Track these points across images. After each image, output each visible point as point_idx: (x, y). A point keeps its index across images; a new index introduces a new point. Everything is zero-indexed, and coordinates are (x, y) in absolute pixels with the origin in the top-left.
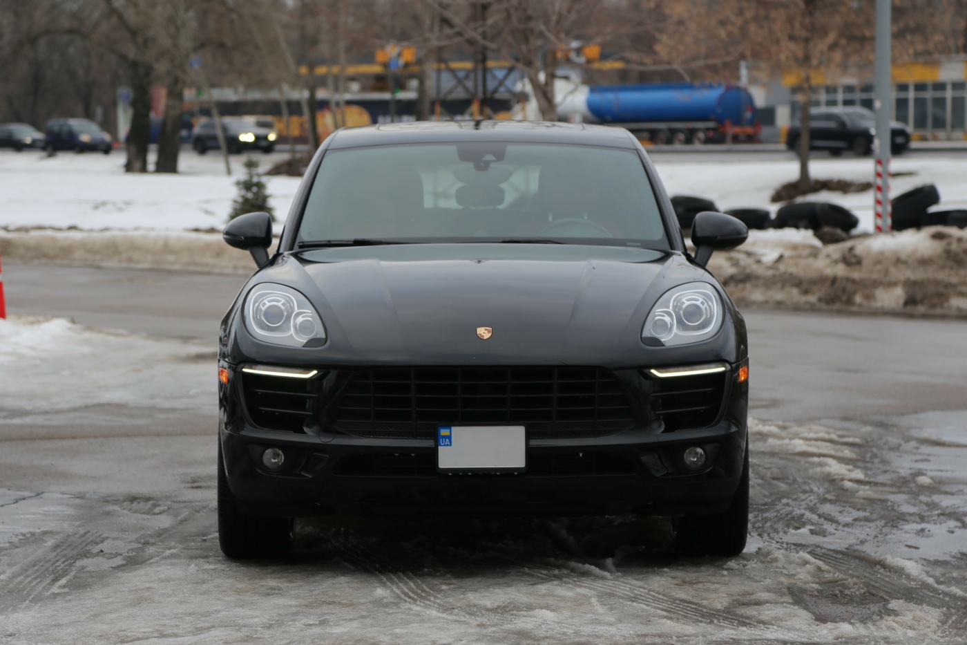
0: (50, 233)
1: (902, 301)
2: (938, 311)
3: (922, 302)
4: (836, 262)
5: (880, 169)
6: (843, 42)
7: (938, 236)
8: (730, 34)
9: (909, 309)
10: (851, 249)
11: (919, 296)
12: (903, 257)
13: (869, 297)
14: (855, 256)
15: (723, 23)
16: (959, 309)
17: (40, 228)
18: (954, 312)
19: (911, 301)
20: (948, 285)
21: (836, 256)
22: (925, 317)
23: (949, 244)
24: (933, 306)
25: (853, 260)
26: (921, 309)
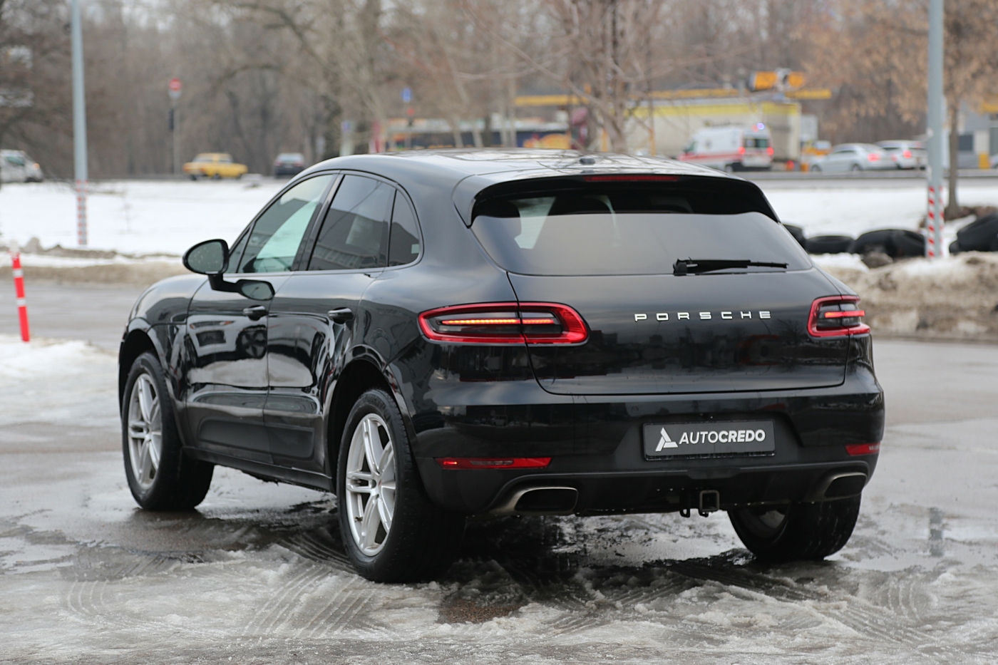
0: (163, 260)
1: (914, 326)
2: (947, 335)
3: (933, 326)
4: (872, 287)
5: (932, 196)
6: (989, 69)
7: (972, 262)
8: (875, 64)
9: (921, 333)
10: (887, 275)
11: (930, 321)
12: (938, 282)
13: (886, 321)
14: (891, 282)
15: (868, 52)
16: (966, 333)
17: (158, 255)
18: (961, 336)
19: (923, 325)
20: (959, 310)
21: (874, 281)
22: (933, 340)
23: (982, 270)
24: (942, 330)
25: (889, 285)
26: (931, 333)
